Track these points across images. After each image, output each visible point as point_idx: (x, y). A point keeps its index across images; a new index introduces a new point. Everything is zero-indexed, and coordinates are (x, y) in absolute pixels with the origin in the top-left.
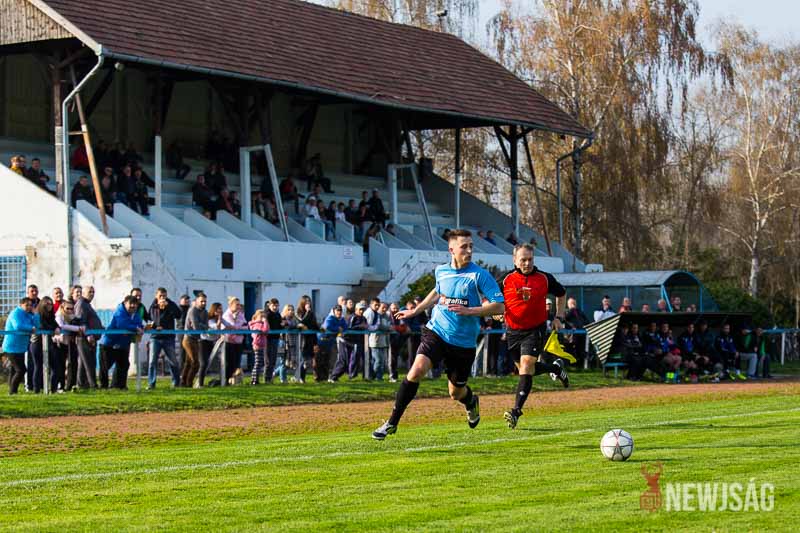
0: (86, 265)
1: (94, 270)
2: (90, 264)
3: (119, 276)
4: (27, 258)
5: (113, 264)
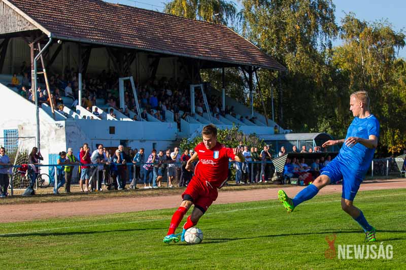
0: (45, 133)
1: (48, 135)
2: (47, 133)
3: (60, 138)
4: (19, 130)
5: (57, 132)
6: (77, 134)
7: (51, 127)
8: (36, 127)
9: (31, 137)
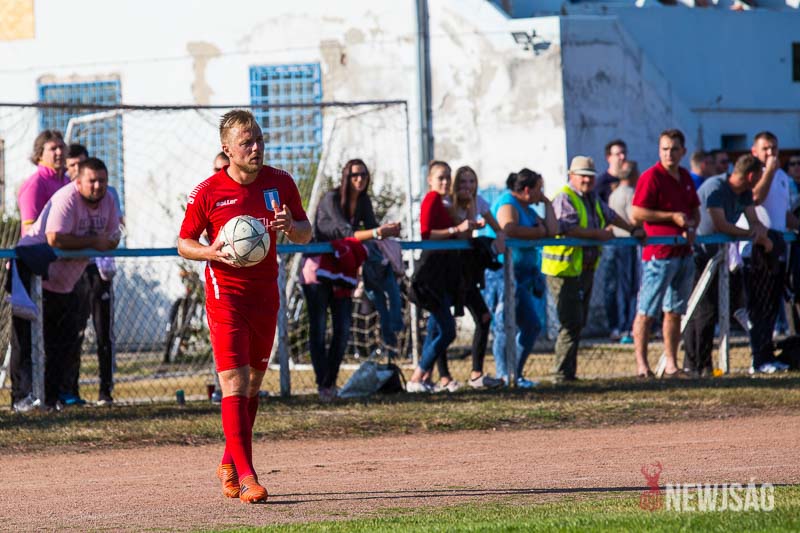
0: (457, 81)
1: (476, 92)
2: (468, 81)
3: (535, 106)
4: (325, 68)
5: (521, 77)
6: (624, 86)
7: (489, 49)
8: (410, 54)
9: (387, 104)
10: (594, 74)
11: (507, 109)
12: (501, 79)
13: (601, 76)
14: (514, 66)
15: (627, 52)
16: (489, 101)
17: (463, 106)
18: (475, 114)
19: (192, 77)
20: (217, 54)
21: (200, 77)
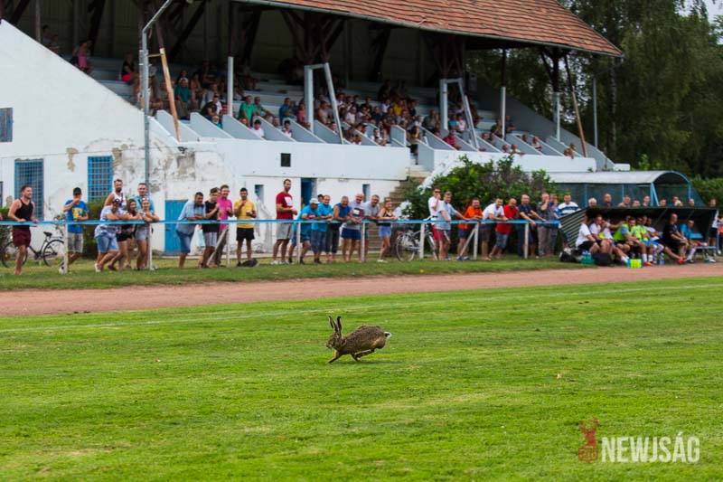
0: (159, 164)
2: (163, 164)
3: (185, 173)
4: (114, 158)
5: (181, 163)
6: (218, 167)
7: (171, 153)
10: (206, 161)
11: (176, 174)
12: (174, 163)
13: (209, 163)
14: (179, 159)
15: (219, 155)
16: (170, 171)
17: (161, 172)
18: (165, 175)
19: (68, 160)
20: (77, 152)
21: (71, 160)
